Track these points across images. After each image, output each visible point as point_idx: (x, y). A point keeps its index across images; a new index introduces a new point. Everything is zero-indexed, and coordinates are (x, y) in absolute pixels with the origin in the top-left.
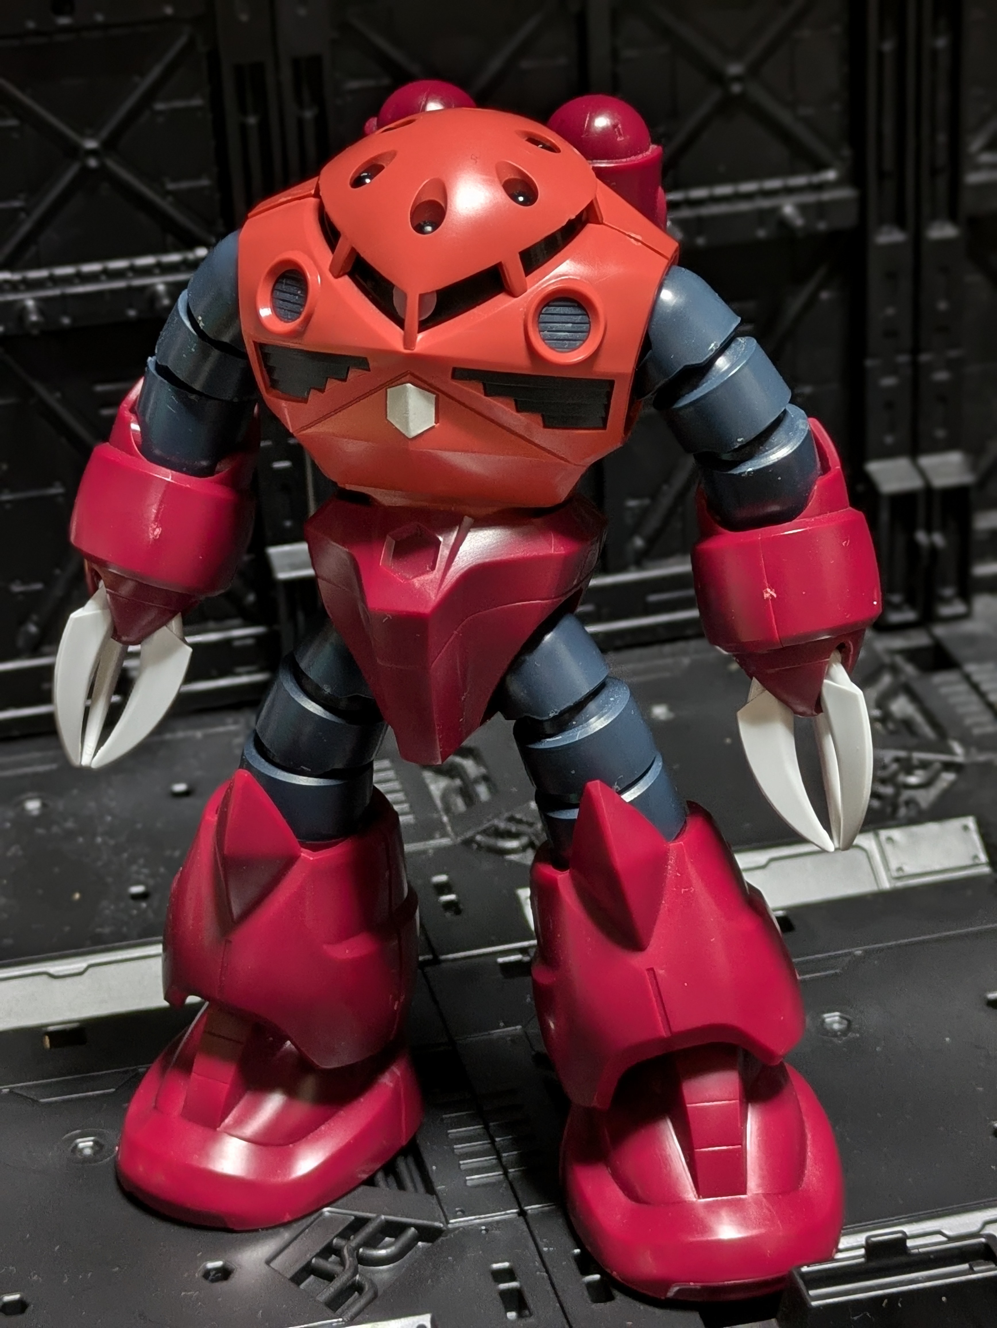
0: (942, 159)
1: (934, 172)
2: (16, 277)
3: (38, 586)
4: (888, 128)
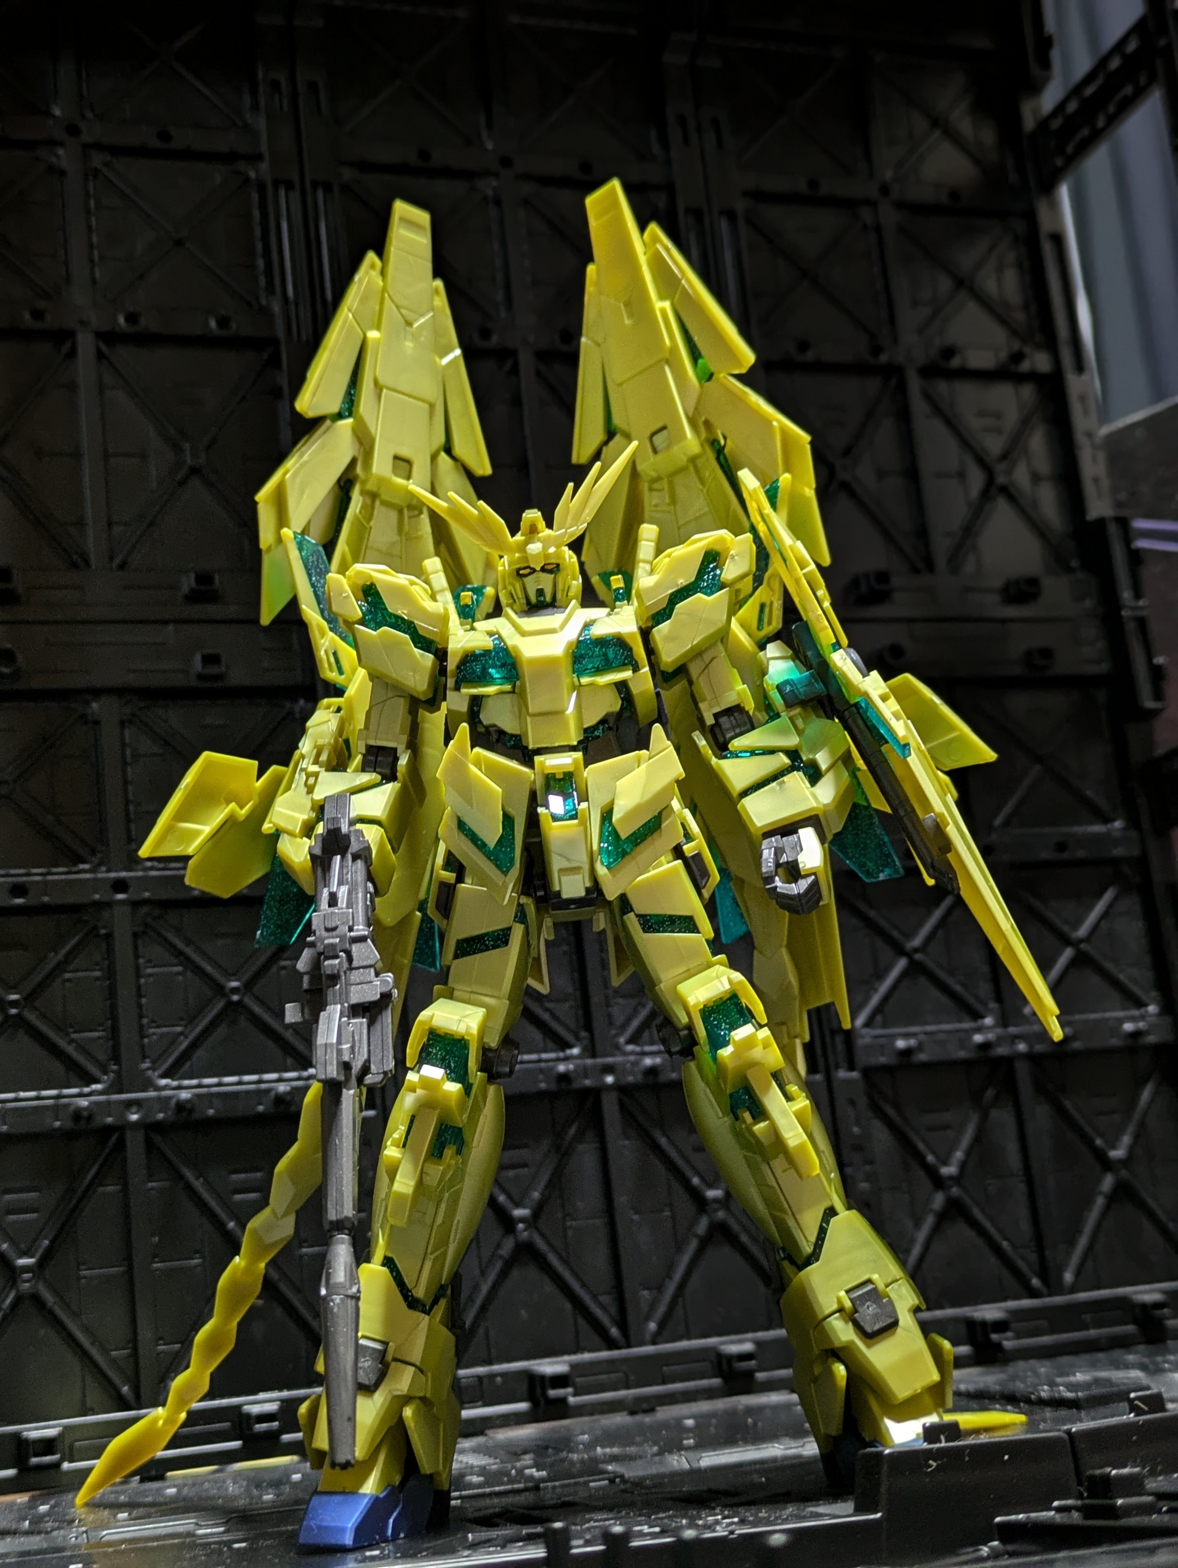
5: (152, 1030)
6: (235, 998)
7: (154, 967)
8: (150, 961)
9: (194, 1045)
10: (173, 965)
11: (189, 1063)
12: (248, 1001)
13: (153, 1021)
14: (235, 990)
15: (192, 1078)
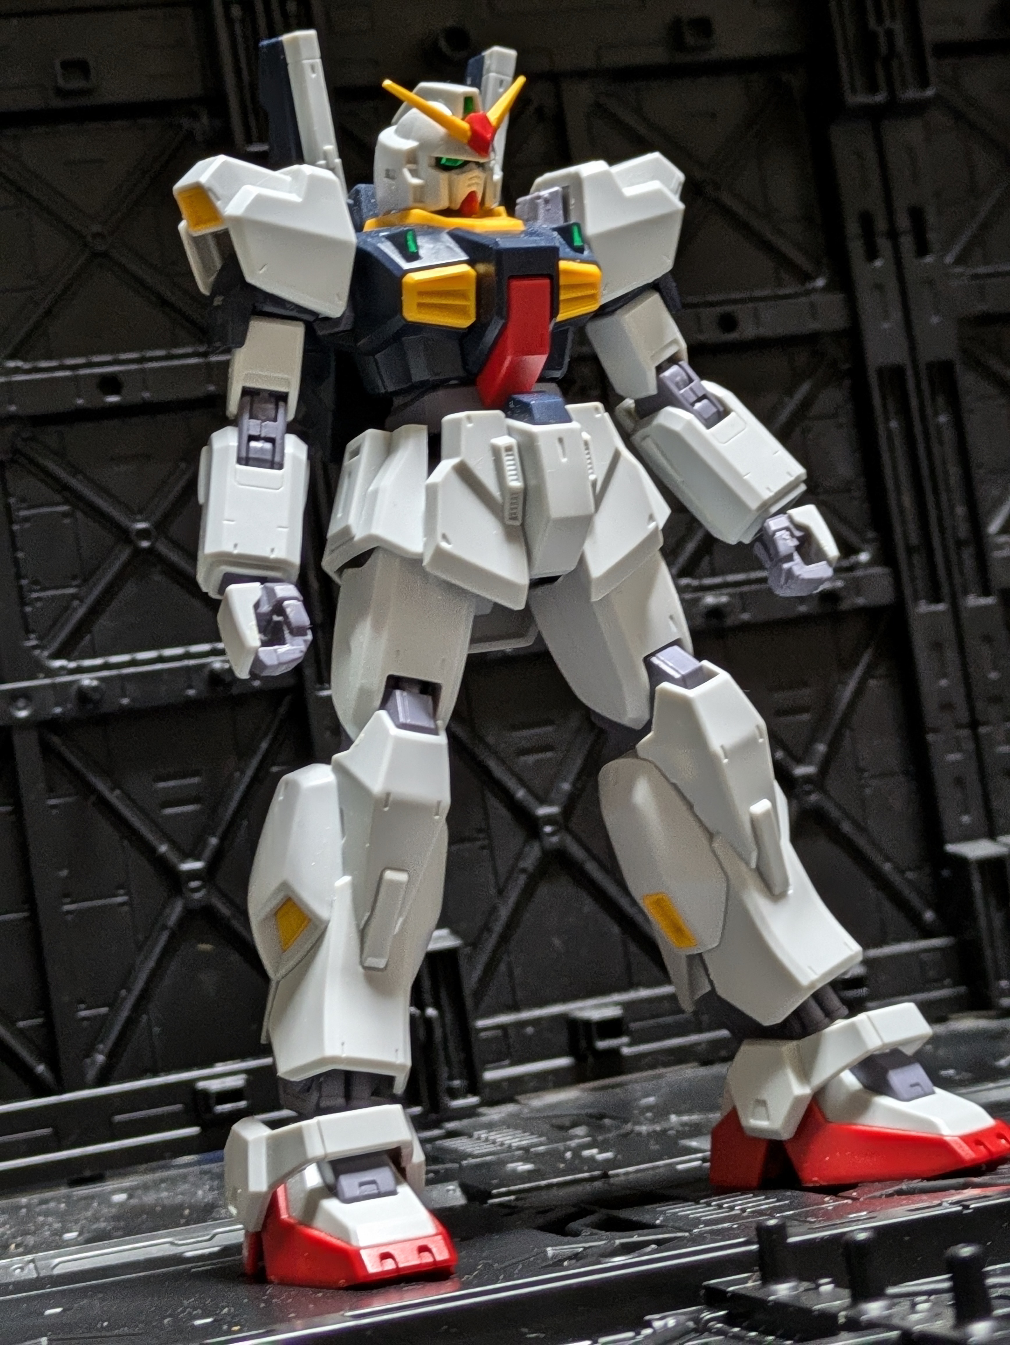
0: (963, 531)
1: (960, 544)
2: (72, 665)
3: (104, 1010)
4: (907, 500)
5: (35, 595)
6: (145, 544)
7: (29, 508)
8: (23, 500)
9: (95, 612)
10: (58, 504)
11: (88, 637)
12: (163, 548)
13: (36, 582)
14: (144, 534)
15: (94, 656)
